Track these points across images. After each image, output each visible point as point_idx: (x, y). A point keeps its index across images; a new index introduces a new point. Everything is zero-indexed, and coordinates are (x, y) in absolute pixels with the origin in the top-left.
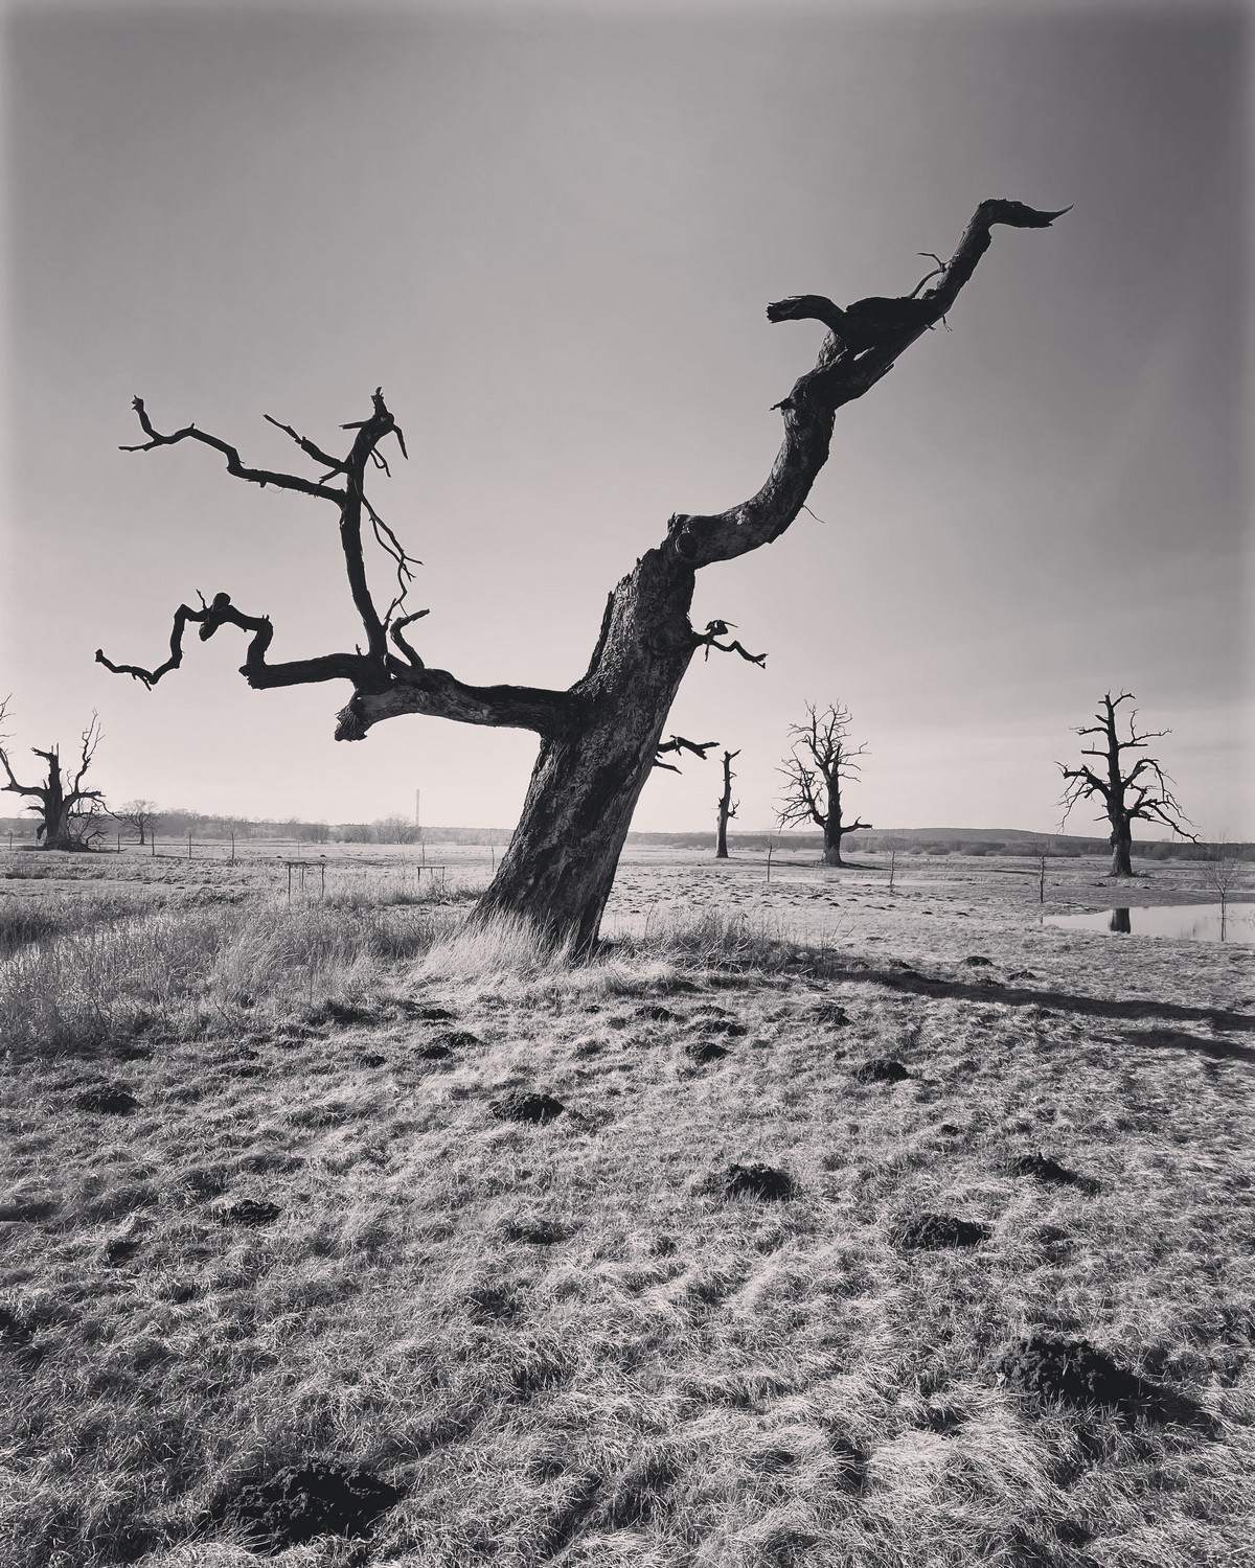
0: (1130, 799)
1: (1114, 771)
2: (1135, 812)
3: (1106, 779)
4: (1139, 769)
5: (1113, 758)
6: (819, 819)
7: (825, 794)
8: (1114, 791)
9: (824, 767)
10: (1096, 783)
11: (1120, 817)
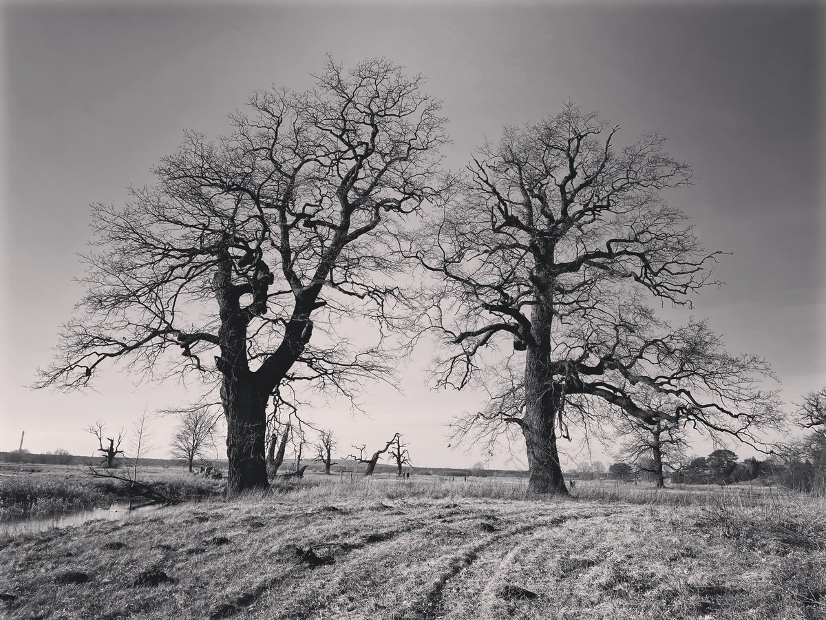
0: (402, 459)
1: (399, 453)
2: (402, 462)
3: (397, 454)
4: (404, 452)
5: (398, 449)
6: (324, 462)
7: (327, 454)
8: (399, 457)
9: (326, 447)
10: (395, 455)
11: (399, 463)
